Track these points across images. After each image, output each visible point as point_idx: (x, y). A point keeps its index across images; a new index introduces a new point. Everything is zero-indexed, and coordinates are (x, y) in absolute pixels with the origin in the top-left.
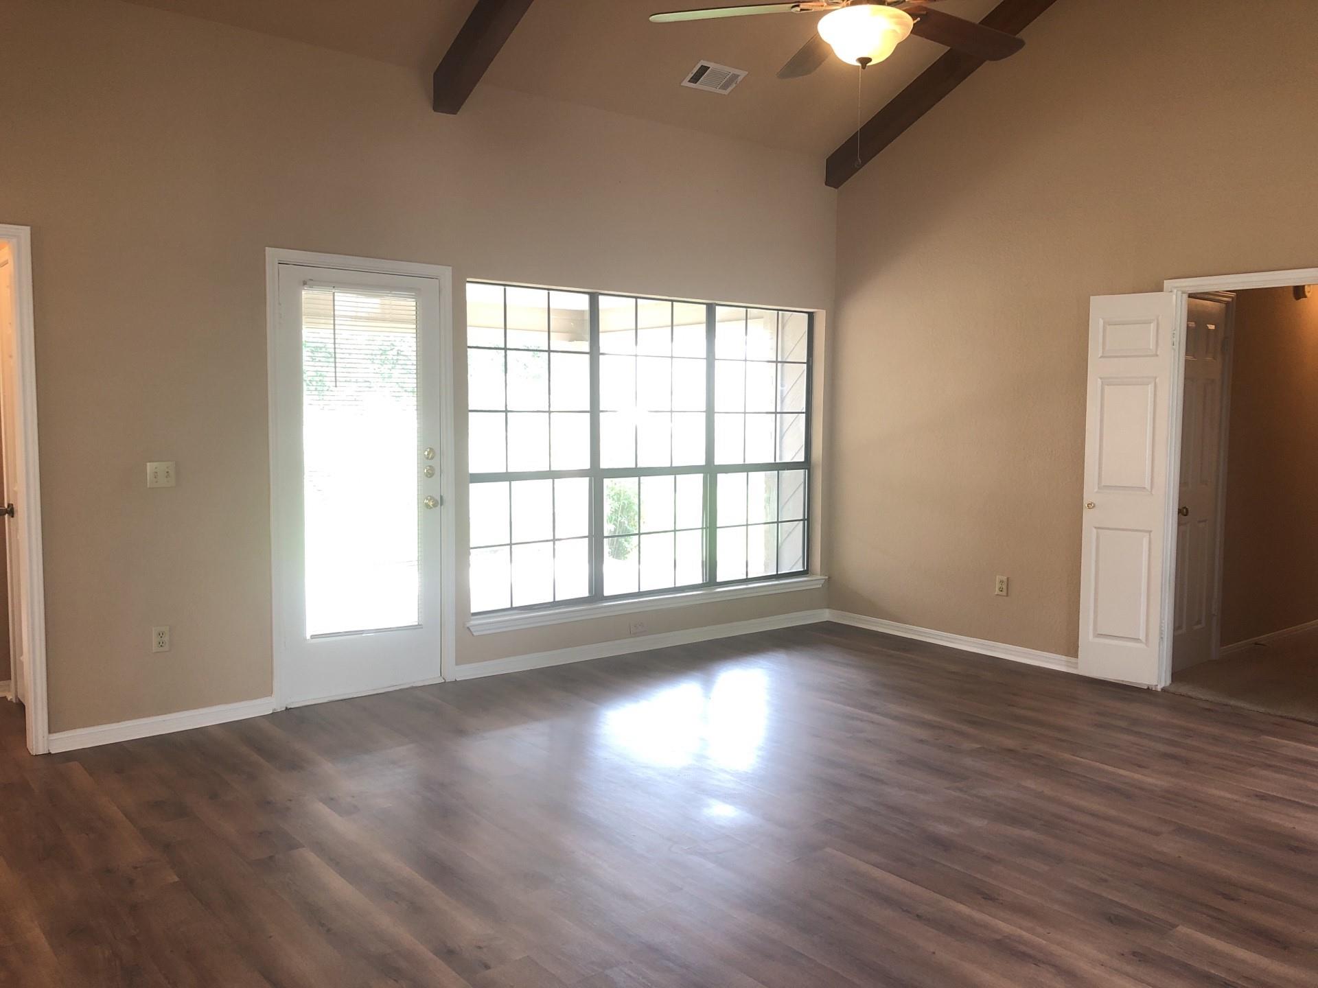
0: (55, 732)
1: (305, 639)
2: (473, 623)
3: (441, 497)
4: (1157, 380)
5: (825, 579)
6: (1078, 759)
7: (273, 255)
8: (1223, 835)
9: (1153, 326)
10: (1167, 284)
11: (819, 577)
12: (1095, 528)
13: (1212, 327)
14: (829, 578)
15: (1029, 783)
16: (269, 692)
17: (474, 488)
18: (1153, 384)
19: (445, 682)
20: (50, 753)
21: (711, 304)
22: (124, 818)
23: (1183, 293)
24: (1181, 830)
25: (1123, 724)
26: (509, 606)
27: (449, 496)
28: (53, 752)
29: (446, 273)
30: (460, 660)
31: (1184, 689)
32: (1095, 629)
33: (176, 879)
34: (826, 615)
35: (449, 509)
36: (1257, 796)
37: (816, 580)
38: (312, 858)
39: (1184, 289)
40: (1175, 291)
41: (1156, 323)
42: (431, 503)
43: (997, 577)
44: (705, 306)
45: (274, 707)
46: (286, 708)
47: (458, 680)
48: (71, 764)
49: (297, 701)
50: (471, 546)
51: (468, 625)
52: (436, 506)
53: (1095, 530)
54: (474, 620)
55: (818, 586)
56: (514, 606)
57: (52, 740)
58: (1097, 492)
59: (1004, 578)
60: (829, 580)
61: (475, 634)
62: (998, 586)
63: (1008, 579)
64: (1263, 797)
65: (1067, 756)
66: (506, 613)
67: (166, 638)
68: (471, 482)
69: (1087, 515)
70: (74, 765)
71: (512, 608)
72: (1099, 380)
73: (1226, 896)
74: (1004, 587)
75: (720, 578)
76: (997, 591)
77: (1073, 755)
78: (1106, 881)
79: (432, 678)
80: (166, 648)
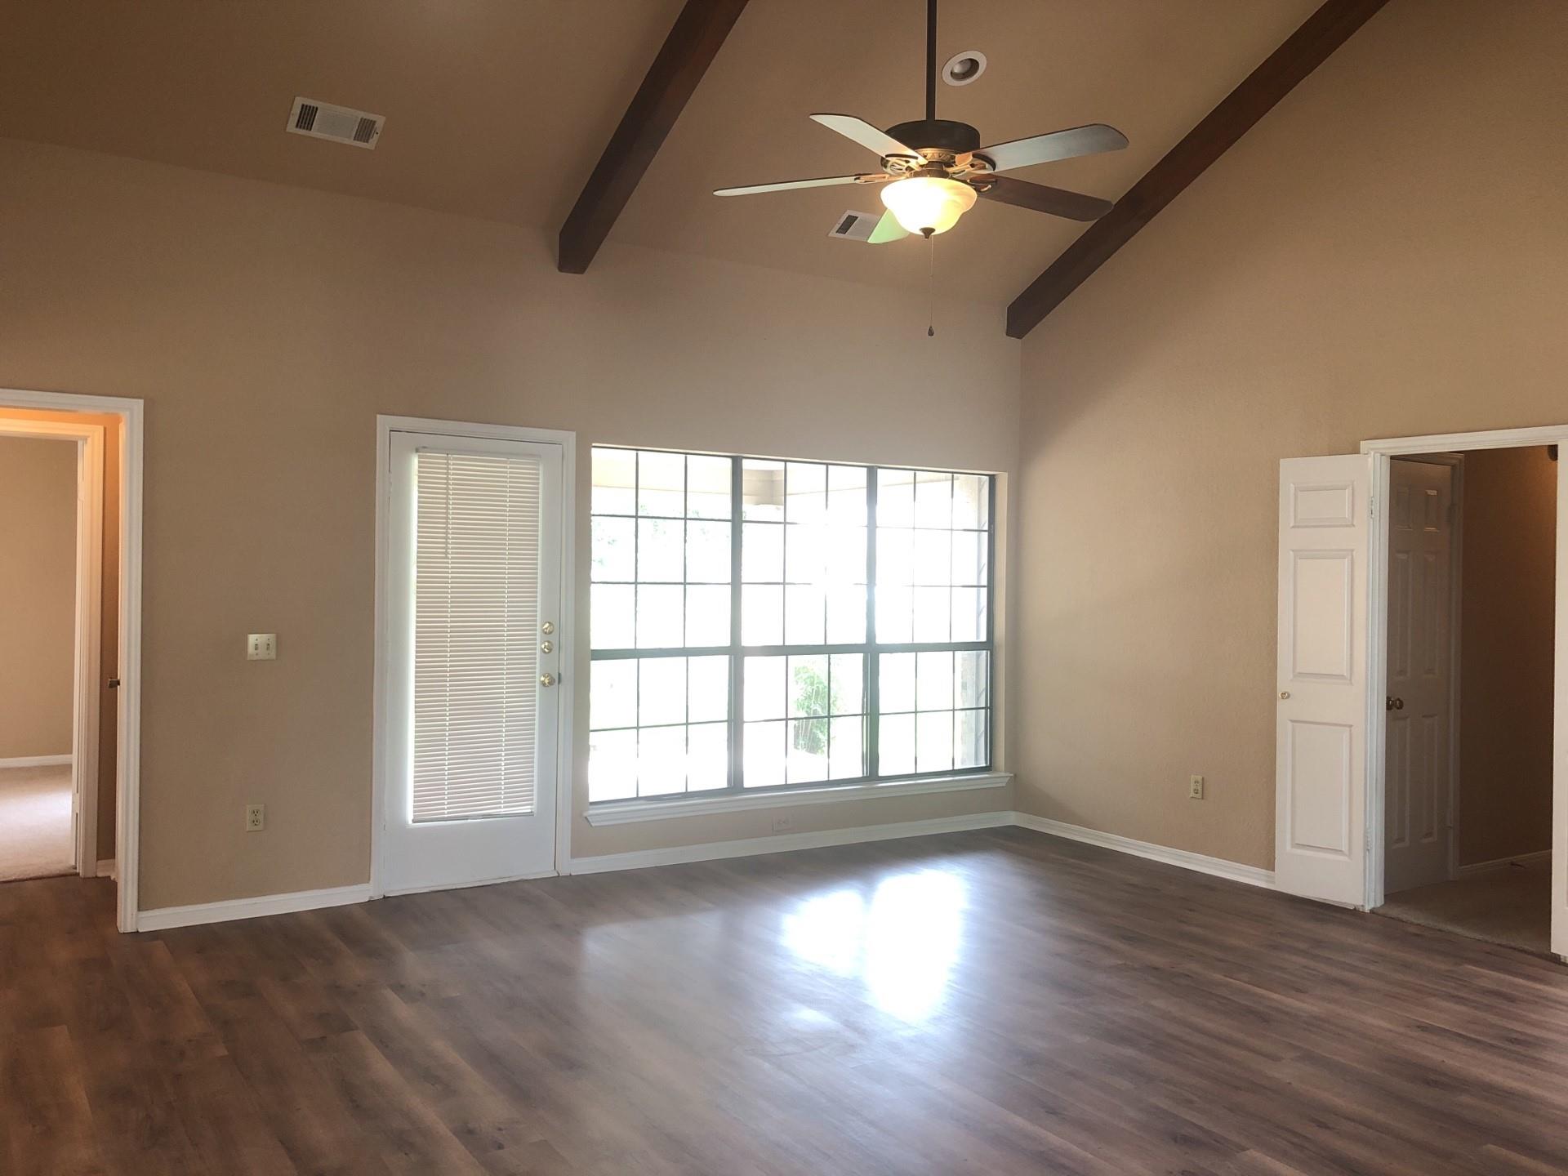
0: (142, 910)
1: (406, 822)
2: (591, 812)
3: (559, 674)
4: (1354, 553)
5: (1011, 777)
6: (1232, 980)
7: (384, 422)
8: (1355, 1065)
9: (1347, 492)
10: (1364, 445)
11: (1003, 774)
12: (1291, 721)
13: (1434, 493)
14: (1015, 775)
15: (1159, 1003)
16: (366, 879)
17: (596, 666)
18: (1350, 557)
19: (559, 876)
20: (138, 932)
21: (873, 467)
22: (193, 996)
23: (1382, 455)
24: (1308, 1057)
25: (1302, 946)
26: (635, 796)
27: (568, 675)
28: (140, 931)
29: (570, 438)
30: (576, 853)
31: (1395, 912)
32: (1293, 839)
33: (226, 1053)
34: (1012, 818)
35: (566, 690)
36: (1418, 1027)
37: (1001, 777)
38: (363, 1039)
39: (1383, 451)
40: (1372, 453)
41: (1351, 489)
42: (547, 681)
43: (1192, 776)
44: (865, 469)
45: (371, 894)
46: (384, 897)
47: (573, 874)
48: (156, 942)
49: (396, 889)
50: (591, 728)
51: (585, 814)
52: (552, 684)
53: (1290, 724)
54: (593, 809)
55: (1001, 785)
56: (640, 795)
57: (143, 918)
58: (1291, 680)
59: (1199, 778)
60: (1016, 777)
61: (593, 825)
62: (1193, 787)
63: (1203, 779)
64: (1424, 1028)
65: (1218, 977)
66: (629, 803)
67: (260, 817)
68: (593, 659)
69: (1282, 705)
70: (160, 943)
71: (637, 798)
72: (1291, 553)
73: (1322, 1125)
74: (1200, 788)
75: (882, 772)
76: (1192, 794)
77: (1226, 976)
78: (1191, 1102)
79: (545, 870)
80: (260, 827)
